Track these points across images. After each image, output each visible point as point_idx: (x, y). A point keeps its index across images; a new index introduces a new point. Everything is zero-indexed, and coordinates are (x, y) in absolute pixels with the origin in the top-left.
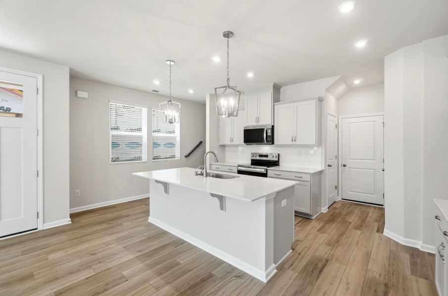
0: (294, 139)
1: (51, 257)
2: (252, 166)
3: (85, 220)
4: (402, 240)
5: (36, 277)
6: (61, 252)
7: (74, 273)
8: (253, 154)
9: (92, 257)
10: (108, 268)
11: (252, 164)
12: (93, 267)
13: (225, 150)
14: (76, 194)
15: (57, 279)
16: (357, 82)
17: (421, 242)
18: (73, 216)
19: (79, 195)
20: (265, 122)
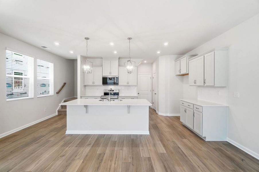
0: (128, 83)
2: (105, 96)
4: (164, 115)
8: (105, 90)
11: (104, 95)
13: (85, 88)
16: (145, 62)
17: (168, 114)
20: (114, 74)
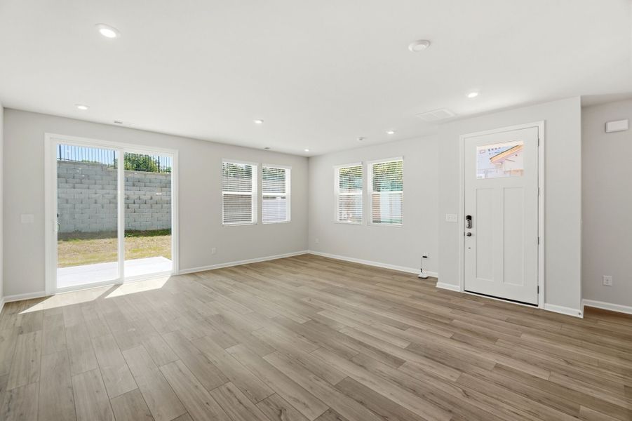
1: (524, 336)
3: (603, 323)
5: (497, 343)
6: (539, 339)
7: (529, 363)
9: (564, 364)
10: (569, 387)
12: (552, 373)
14: (605, 281)
15: (510, 356)
18: (588, 311)
19: (610, 284)
